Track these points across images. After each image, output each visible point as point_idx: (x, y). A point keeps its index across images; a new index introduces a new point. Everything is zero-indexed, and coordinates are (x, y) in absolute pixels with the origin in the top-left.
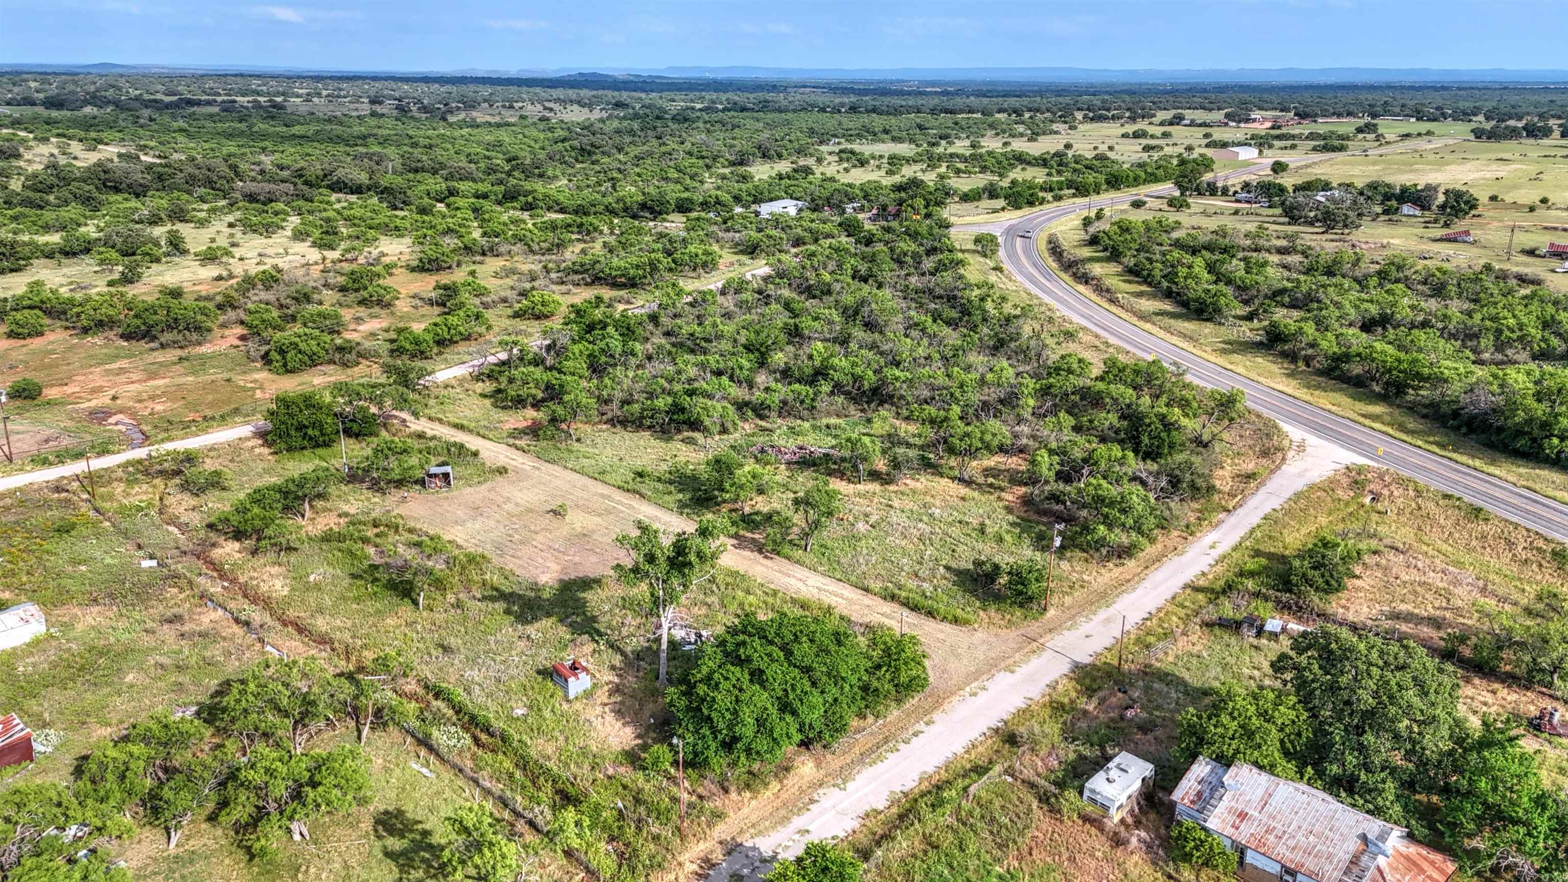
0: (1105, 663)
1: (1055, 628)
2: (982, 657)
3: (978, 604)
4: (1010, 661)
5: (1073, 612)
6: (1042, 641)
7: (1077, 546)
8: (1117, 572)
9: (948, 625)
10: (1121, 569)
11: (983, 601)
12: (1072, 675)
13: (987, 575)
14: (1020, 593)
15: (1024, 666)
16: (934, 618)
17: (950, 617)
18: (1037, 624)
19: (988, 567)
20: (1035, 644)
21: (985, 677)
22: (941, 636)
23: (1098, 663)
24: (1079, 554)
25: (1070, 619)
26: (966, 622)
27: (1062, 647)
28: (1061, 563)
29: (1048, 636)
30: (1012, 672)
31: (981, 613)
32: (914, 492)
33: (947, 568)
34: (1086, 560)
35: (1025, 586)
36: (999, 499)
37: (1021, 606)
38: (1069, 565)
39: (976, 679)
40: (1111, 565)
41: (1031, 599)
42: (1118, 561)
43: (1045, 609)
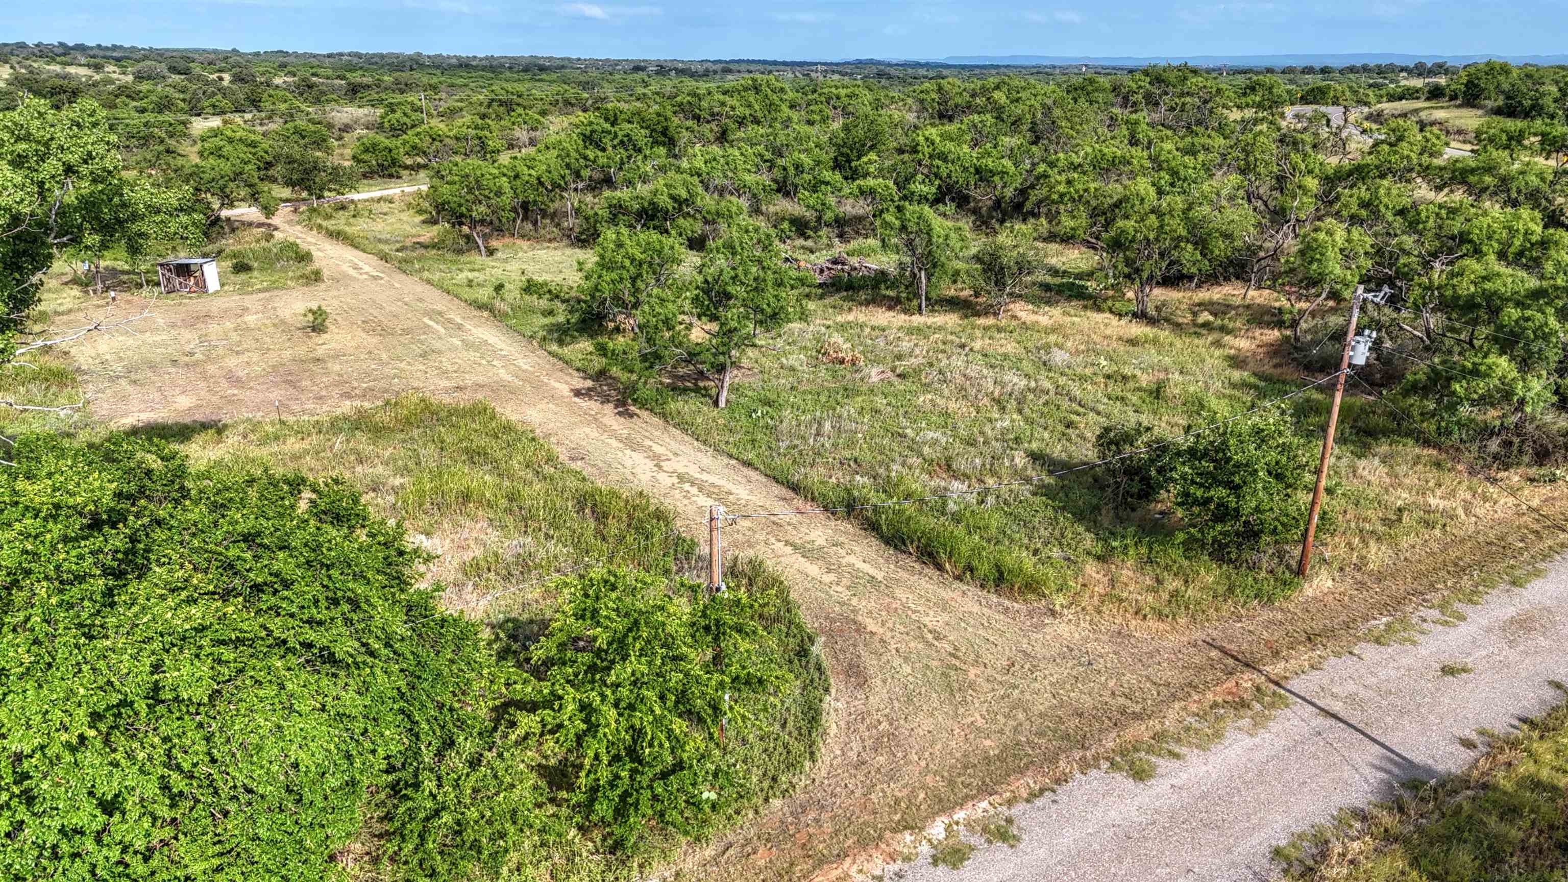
0: (1537, 785)
1: (1329, 633)
2: (1042, 703)
3: (1089, 541)
4: (1141, 731)
5: (1396, 588)
6: (1276, 669)
7: (1409, 434)
8: (1535, 496)
9: (973, 591)
10: (1545, 490)
11: (1104, 535)
12: (1387, 819)
13: (1133, 471)
14: (1223, 514)
15: (1193, 756)
16: (940, 567)
17: (984, 568)
18: (1266, 615)
19: (1140, 449)
20: (1247, 680)
21: (1024, 784)
22: (933, 619)
23: (1501, 779)
24: (1412, 449)
25: (1384, 608)
26: (1032, 586)
27: (1351, 699)
28: (1361, 463)
29: (1304, 656)
30: (1140, 774)
31: (1091, 568)
32: (1025, 326)
33: (1036, 457)
34: (1438, 465)
35: (1235, 488)
36: (1218, 344)
37: (1219, 553)
38: (1383, 470)
39: (985, 790)
40: (1515, 478)
41: (1252, 534)
42: (1533, 471)
43: (1300, 571)
